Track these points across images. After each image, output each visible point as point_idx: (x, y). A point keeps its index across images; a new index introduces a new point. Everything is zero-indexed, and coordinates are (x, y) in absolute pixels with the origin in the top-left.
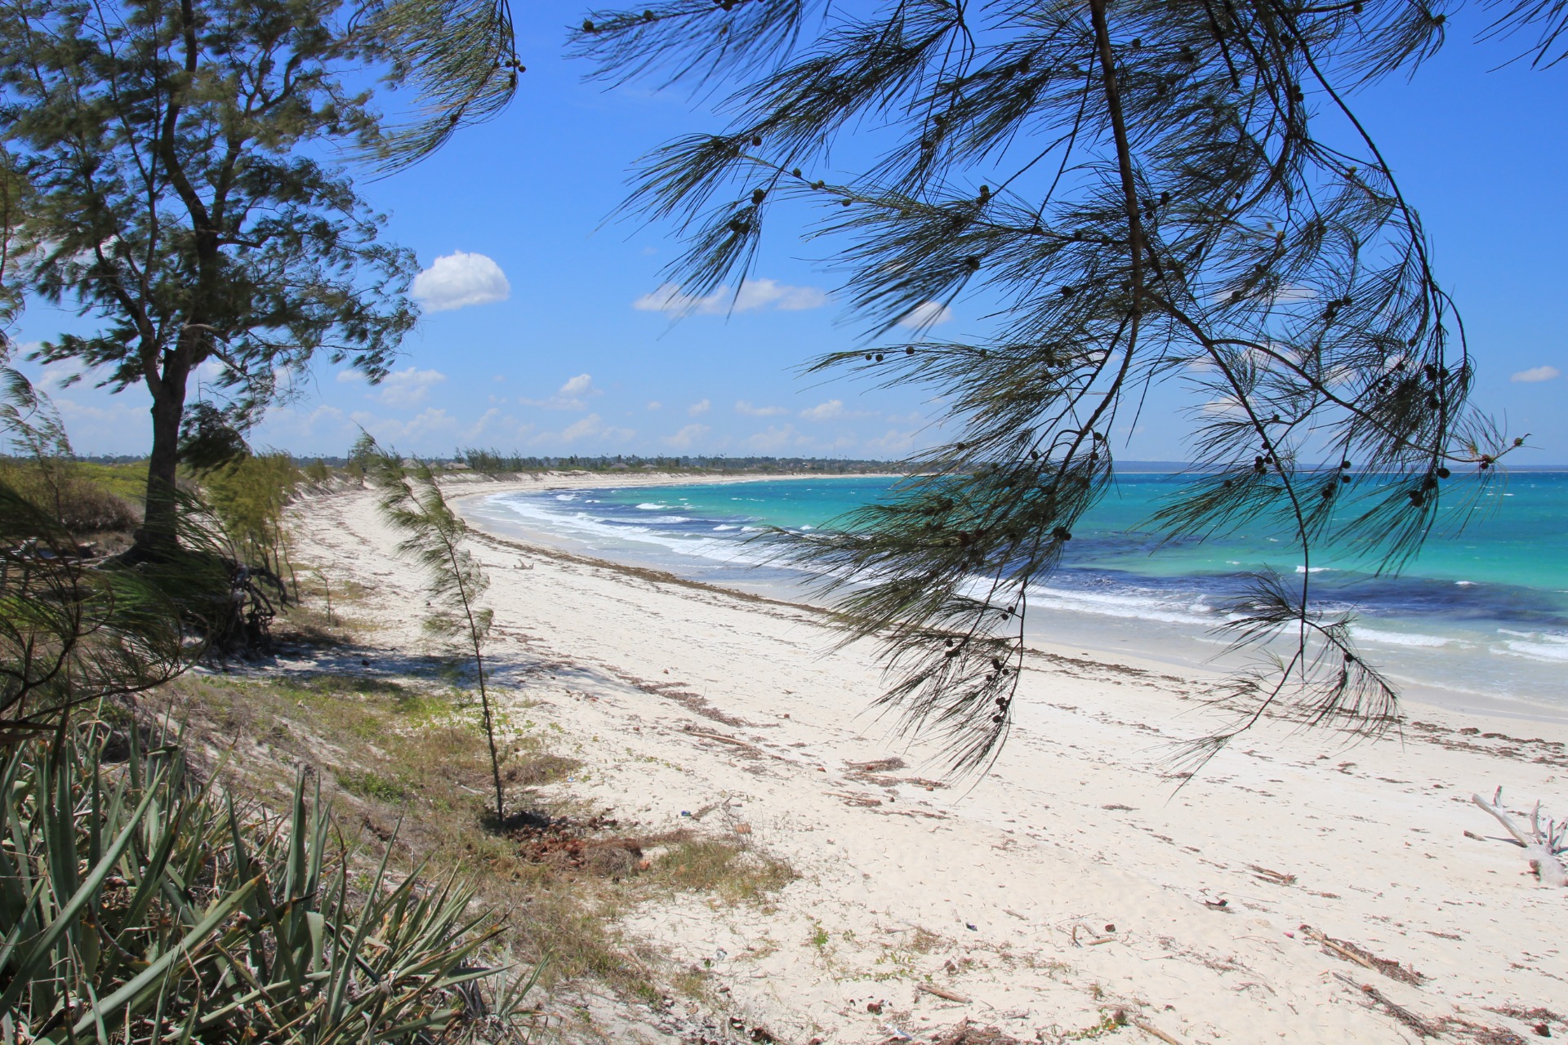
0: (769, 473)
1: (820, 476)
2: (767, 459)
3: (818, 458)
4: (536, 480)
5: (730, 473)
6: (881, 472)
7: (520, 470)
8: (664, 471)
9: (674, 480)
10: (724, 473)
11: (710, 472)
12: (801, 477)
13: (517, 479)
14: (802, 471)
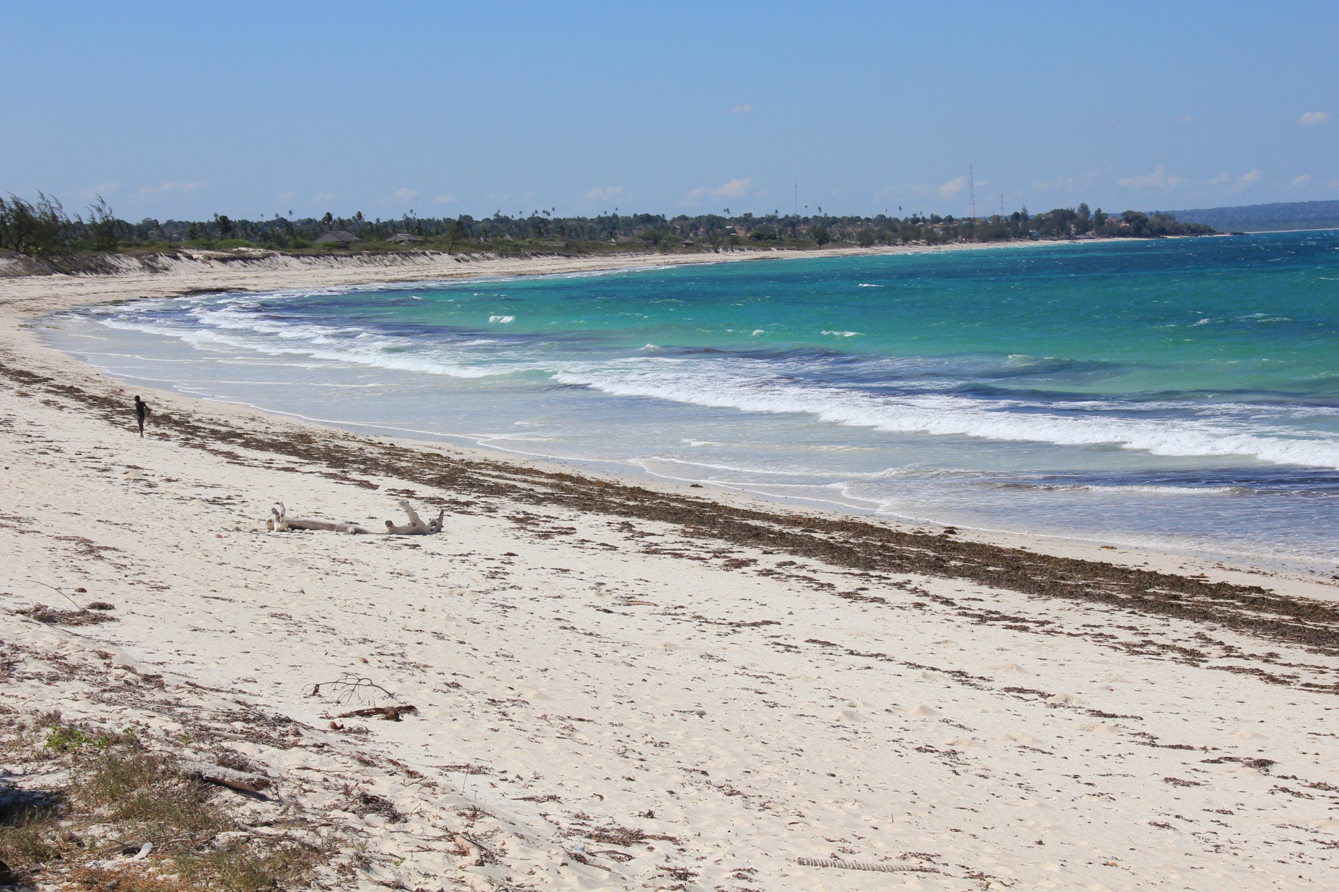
0: (665, 250)
1: (774, 253)
2: (647, 219)
3: (757, 215)
4: (154, 270)
5: (581, 251)
6: (906, 240)
7: (112, 249)
8: (439, 249)
9: (464, 268)
10: (568, 251)
11: (539, 252)
12: (735, 256)
13: (109, 270)
14: (735, 243)
